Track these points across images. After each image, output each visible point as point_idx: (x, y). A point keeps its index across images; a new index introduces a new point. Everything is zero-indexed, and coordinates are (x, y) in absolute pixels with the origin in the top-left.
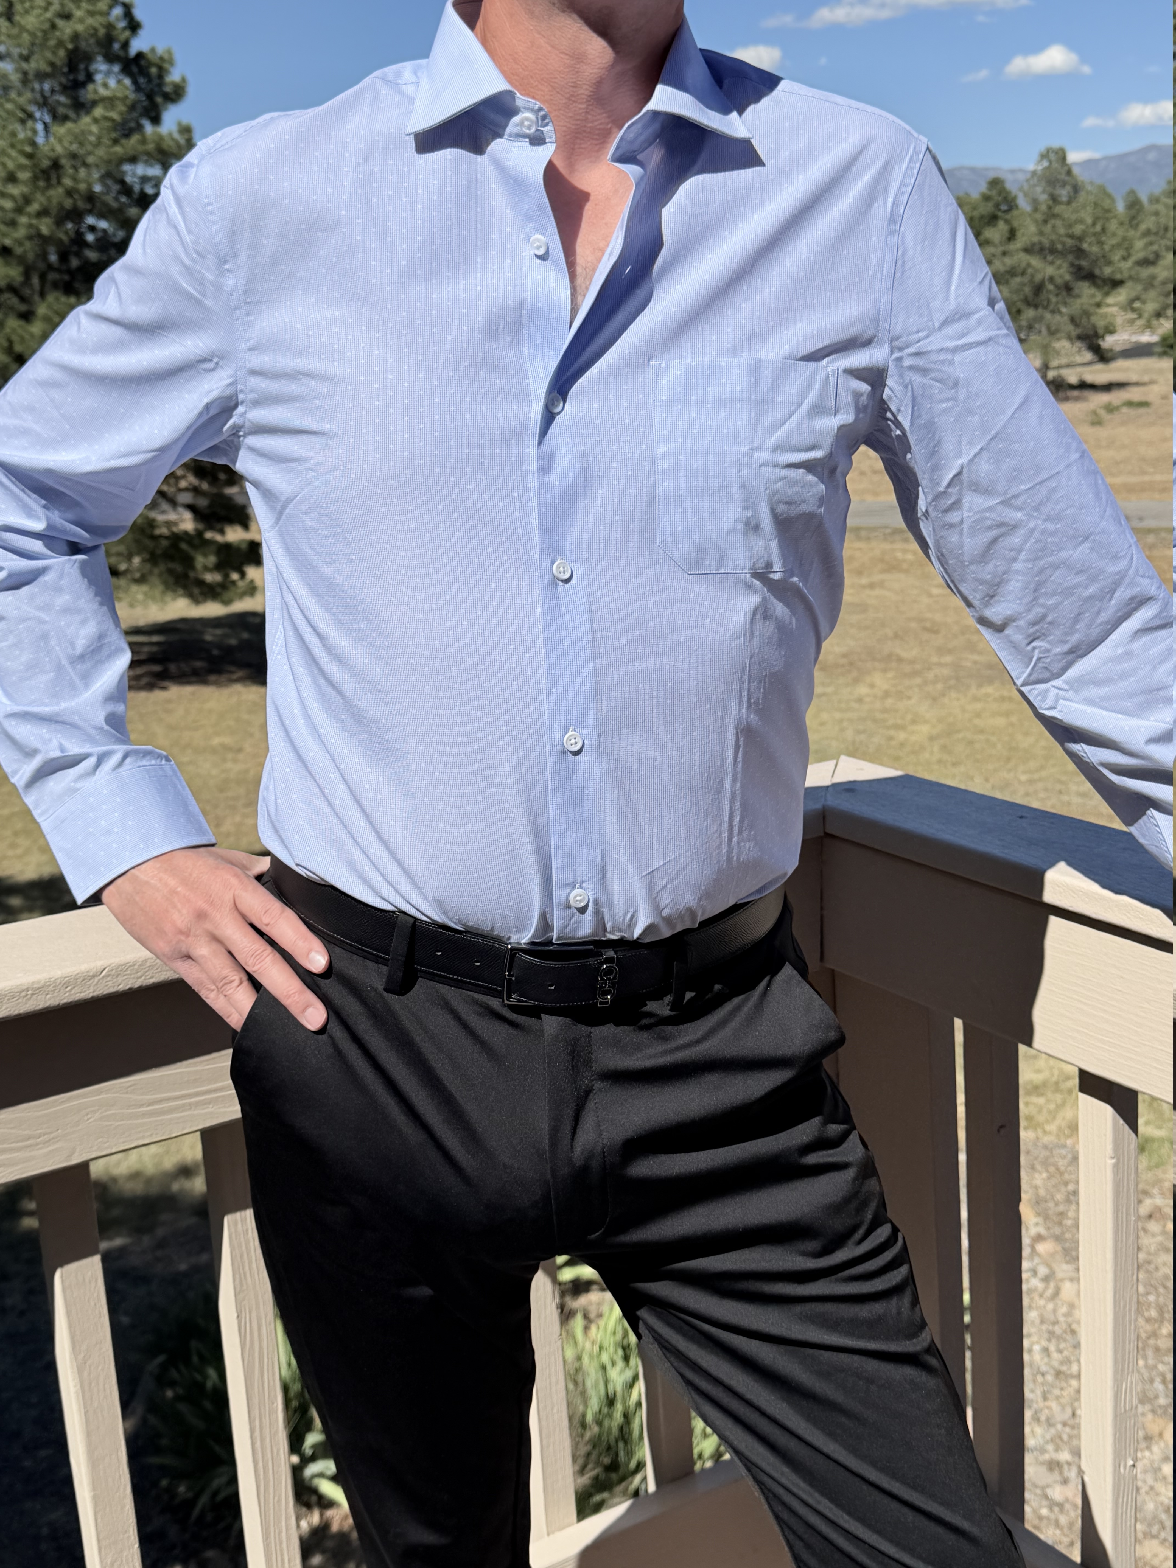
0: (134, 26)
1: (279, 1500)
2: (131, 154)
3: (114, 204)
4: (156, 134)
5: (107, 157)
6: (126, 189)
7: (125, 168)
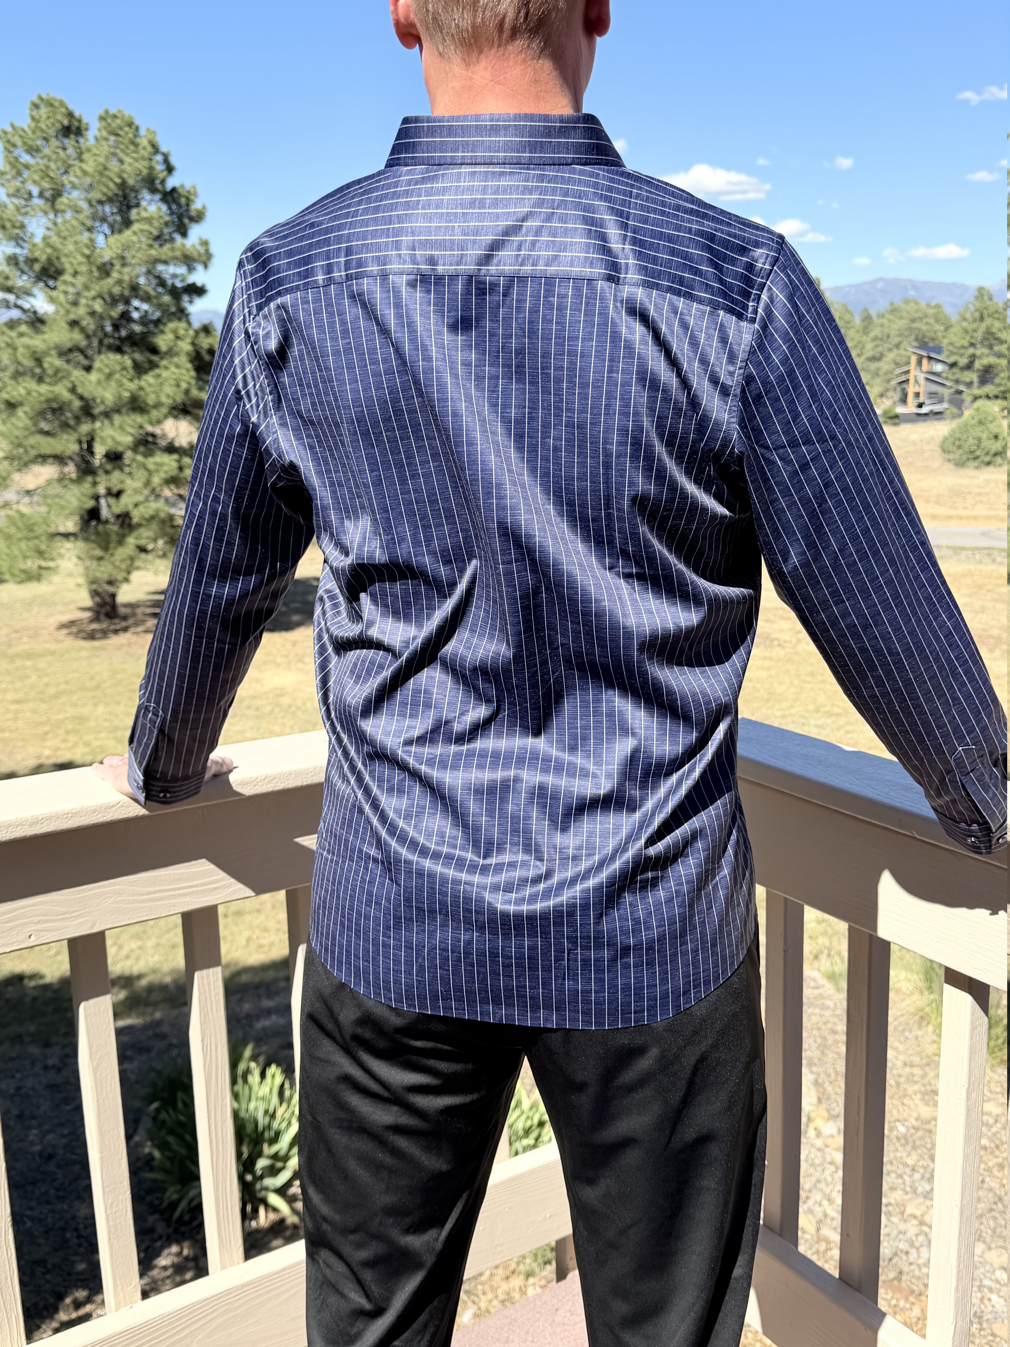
0: (170, 169)
2: (164, 257)
3: (153, 293)
4: (183, 245)
5: (145, 258)
6: (162, 283)
7: (161, 268)
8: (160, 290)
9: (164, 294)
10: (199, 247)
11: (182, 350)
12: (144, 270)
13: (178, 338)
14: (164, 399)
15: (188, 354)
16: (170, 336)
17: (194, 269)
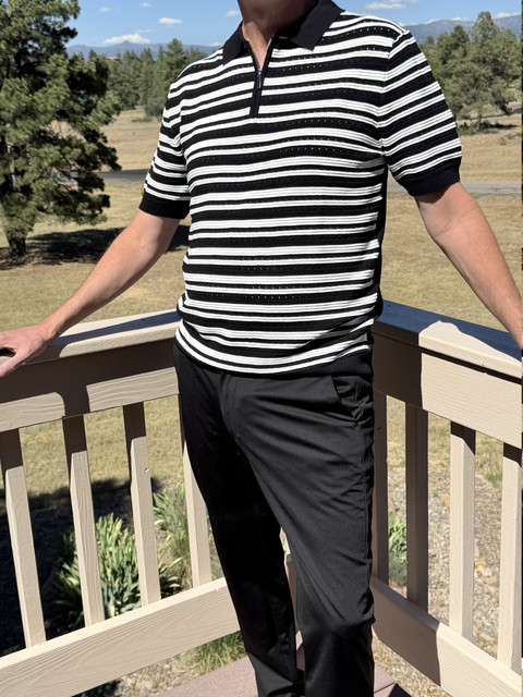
2: (47, 11)
3: (40, 36)
5: (35, 11)
6: (46, 27)
7: (46, 18)
8: (45, 33)
10: (69, 3)
11: (61, 74)
12: (34, 19)
13: (58, 65)
14: (49, 108)
15: (65, 76)
16: (52, 64)
17: (68, 18)
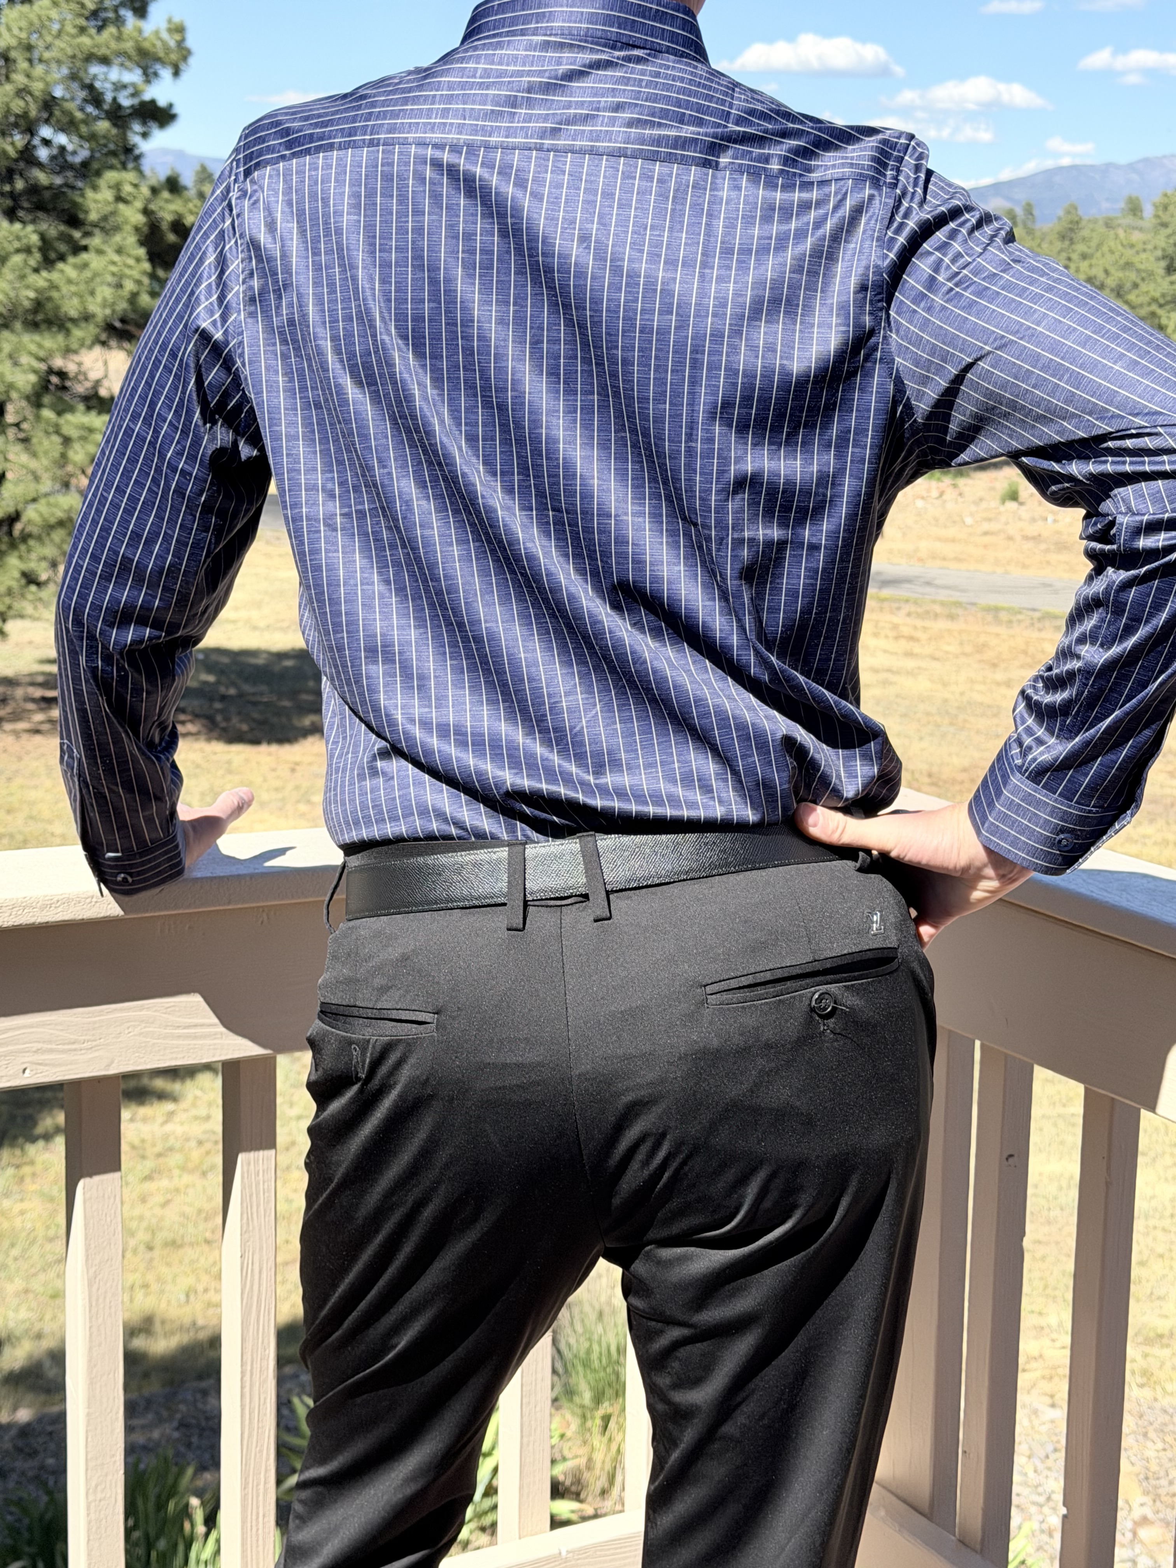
1: (261, 1451)
2: (103, 51)
3: (79, 115)
4: (140, 31)
5: (70, 52)
6: (95, 98)
8: (90, 109)
9: (97, 118)
10: (165, 35)
11: (126, 222)
12: (65, 71)
13: (119, 199)
15: (137, 229)
16: (106, 195)
17: (156, 74)
